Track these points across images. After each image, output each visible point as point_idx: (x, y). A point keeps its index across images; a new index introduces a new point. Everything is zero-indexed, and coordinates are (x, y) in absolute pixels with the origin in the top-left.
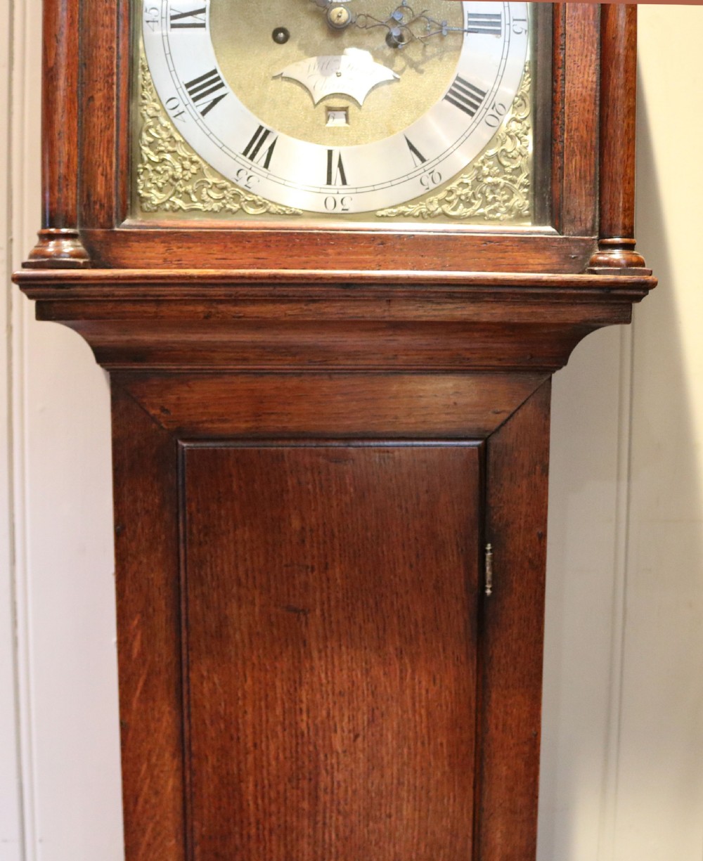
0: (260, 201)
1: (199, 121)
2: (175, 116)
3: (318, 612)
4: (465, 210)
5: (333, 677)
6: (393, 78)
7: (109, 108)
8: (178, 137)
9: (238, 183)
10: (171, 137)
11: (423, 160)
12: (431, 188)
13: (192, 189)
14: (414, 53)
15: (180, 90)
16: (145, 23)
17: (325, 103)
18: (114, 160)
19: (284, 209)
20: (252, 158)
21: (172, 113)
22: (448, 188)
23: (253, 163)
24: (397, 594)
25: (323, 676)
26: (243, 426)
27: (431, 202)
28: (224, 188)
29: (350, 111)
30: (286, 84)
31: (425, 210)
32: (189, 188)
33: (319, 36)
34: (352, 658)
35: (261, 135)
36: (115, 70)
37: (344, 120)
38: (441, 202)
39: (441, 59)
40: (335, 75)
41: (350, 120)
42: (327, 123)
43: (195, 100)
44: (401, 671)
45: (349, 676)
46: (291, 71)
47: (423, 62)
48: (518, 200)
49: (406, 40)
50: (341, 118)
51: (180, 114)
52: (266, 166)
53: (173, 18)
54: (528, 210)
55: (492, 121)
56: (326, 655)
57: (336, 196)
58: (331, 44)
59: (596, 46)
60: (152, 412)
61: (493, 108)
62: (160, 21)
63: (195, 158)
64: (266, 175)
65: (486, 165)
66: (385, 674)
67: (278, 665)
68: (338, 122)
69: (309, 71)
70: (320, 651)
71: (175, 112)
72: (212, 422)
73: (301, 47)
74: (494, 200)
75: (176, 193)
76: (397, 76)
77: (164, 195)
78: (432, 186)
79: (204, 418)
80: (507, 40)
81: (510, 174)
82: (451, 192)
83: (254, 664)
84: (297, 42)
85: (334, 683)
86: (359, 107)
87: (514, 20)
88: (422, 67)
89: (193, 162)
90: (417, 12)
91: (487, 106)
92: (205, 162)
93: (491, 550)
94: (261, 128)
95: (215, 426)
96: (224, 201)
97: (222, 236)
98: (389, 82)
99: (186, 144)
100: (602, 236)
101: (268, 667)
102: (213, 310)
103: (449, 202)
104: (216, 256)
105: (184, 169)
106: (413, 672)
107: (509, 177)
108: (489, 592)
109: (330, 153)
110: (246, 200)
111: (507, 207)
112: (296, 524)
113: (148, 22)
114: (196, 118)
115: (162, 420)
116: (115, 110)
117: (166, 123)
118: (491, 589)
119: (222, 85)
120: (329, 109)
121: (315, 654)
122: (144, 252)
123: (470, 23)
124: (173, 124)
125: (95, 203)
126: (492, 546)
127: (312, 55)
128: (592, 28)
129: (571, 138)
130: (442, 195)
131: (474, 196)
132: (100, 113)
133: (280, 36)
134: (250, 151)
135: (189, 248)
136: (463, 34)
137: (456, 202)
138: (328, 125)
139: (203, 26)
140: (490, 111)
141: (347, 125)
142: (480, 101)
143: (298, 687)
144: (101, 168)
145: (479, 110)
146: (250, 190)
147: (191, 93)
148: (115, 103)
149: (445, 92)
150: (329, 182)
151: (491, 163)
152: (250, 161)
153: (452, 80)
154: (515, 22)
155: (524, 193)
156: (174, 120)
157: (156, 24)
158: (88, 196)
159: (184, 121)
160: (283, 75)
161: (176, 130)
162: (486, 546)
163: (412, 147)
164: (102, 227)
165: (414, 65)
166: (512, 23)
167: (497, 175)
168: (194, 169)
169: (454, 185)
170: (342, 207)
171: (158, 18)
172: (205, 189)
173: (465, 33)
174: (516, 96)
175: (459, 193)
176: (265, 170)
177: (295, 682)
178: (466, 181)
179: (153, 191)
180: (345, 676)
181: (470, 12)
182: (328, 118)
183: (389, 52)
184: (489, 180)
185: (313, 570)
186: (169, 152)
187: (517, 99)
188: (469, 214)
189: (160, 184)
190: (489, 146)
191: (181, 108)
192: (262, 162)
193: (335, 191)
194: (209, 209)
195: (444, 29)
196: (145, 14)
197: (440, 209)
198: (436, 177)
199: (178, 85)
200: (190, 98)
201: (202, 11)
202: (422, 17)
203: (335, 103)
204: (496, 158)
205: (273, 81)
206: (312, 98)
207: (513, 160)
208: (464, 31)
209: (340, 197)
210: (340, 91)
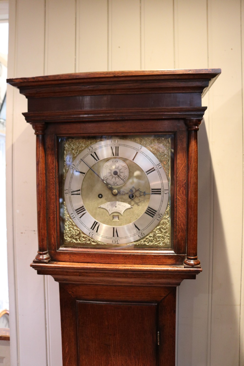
0: (95, 241)
1: (79, 220)
2: (73, 218)
3: (113, 346)
4: (151, 243)
5: (117, 363)
6: (130, 207)
7: (54, 220)
8: (74, 224)
9: (90, 236)
10: (72, 224)
11: (139, 230)
14: (136, 200)
15: (74, 211)
16: (65, 194)
17: (112, 214)
18: (56, 233)
19: (102, 243)
20: (93, 230)
21: (72, 217)
22: (146, 237)
23: (93, 231)
24: (134, 343)
25: (114, 362)
26: (93, 297)
27: (142, 241)
28: (86, 237)
29: (119, 217)
30: (102, 210)
31: (140, 243)
32: (77, 237)
33: (110, 196)
34: (122, 358)
35: (95, 224)
36: (55, 210)
37: (118, 219)
38: (144, 241)
39: (144, 202)
40: (115, 207)
41: (119, 219)
42: (113, 219)
43: (78, 214)
44: (135, 363)
45: (121, 363)
46: (102, 206)
47: (139, 203)
48: (166, 241)
49: (134, 197)
50: (117, 218)
52: (97, 232)
53: (72, 192)
54: (169, 243)
55: (159, 219)
56: (115, 357)
57: (116, 240)
58: (114, 198)
59: (186, 201)
60: (70, 293)
61: (159, 215)
63: (78, 229)
64: (97, 234)
66: (131, 363)
67: (102, 358)
68: (116, 219)
69: (108, 206)
70: (113, 356)
71: (73, 217)
72: (85, 296)
73: (106, 199)
74: (159, 240)
75: (74, 238)
76: (132, 207)
77: (71, 239)
78: (142, 237)
79: (83, 295)
80: (163, 196)
81: (164, 233)
82: (147, 239)
83: (96, 357)
84: (104, 198)
85: (117, 364)
86: (122, 215)
87: (165, 190)
88: (139, 204)
89: (78, 230)
90: (137, 189)
91: (157, 215)
92: (81, 230)
93: (159, 333)
94: (95, 222)
95: (85, 297)
96: (86, 241)
97: (84, 254)
98: (130, 208)
99: (76, 226)
100: (187, 255)
101: (100, 358)
102: (81, 274)
103: (147, 241)
104: (82, 259)
105: (76, 232)
106: (138, 362)
108: (158, 344)
109: (114, 228)
110: (92, 241)
111: (163, 242)
112: (106, 323)
113: (65, 193)
114: (78, 219)
115: (72, 295)
116: (56, 221)
117: (71, 220)
118: (159, 343)
119: (85, 210)
120: (113, 216)
121: (112, 356)
122: (64, 257)
123: (152, 191)
124: (72, 220)
125: (52, 244)
126: (159, 332)
127: (108, 202)
128: (185, 196)
129: (179, 227)
130: (144, 239)
131: (154, 239)
132: (52, 221)
133: (100, 196)
134: (93, 228)
135: (75, 256)
137: (148, 241)
138: (113, 220)
139: (79, 194)
140: (158, 216)
141: (119, 220)
142: (155, 213)
143: (108, 364)
144: (53, 236)
145: (155, 216)
146: (93, 238)
147: (77, 212)
148: (56, 219)
149: (145, 211)
150: (114, 236)
151: (158, 230)
152: (92, 230)
153: (147, 208)
154: (165, 191)
155: (168, 238)
156: (73, 219)
157: (67, 194)
158: (50, 242)
159: (75, 220)
161: (73, 222)
162: (158, 332)
163: (136, 226)
164: (53, 250)
165: (137, 204)
166: (164, 191)
167: (160, 234)
168: (78, 232)
169: (148, 237)
170: (117, 243)
171: (68, 192)
172: (81, 238)
174: (166, 211)
175: (149, 239)
176: (96, 233)
177: (107, 363)
178: (151, 235)
179: (68, 238)
180: (120, 363)
181: (152, 188)
182: (113, 218)
183: (129, 200)
184: (158, 235)
185: (111, 335)
186: (72, 228)
187: (166, 212)
188: (152, 244)
189: (69, 236)
190: (158, 226)
191: (74, 216)
192: (96, 231)
193: (115, 238)
194: (82, 243)
195: (145, 194)
196: (65, 191)
197: (144, 243)
198: (143, 234)
199: (73, 210)
200: (77, 213)
201: (79, 190)
202: (138, 190)
203: (115, 214)
204: (160, 229)
205: (98, 209)
206: (109, 213)
207: (165, 229)
208: (150, 194)
209: (117, 240)
210: (116, 211)
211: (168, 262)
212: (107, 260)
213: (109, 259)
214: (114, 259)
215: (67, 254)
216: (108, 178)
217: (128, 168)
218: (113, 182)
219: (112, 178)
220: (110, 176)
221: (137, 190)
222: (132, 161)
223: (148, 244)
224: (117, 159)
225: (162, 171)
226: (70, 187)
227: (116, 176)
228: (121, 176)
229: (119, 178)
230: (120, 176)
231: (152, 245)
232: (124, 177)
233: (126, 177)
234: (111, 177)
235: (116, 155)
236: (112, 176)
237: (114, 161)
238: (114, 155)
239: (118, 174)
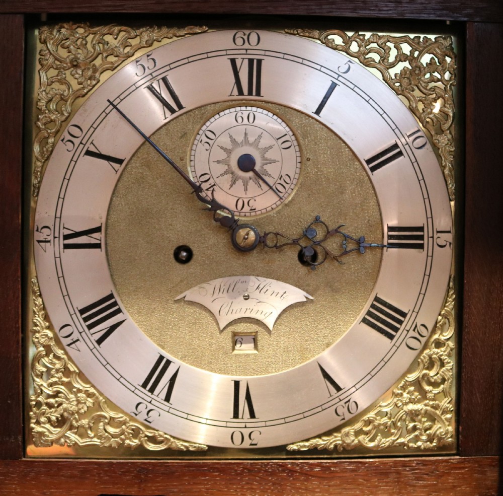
0: (161, 436)
1: (94, 350)
2: (69, 345)
4: (383, 440)
6: (305, 299)
8: (72, 368)
9: (137, 417)
10: (66, 368)
11: (338, 389)
12: (347, 419)
13: (89, 424)
15: (74, 316)
16: (36, 243)
17: (231, 329)
19: (187, 444)
20: (152, 390)
21: (65, 342)
22: (365, 418)
23: (153, 396)
27: (347, 435)
28: (124, 423)
29: (259, 337)
30: (189, 309)
31: (340, 442)
32: (85, 422)
33: (225, 254)
35: (162, 364)
37: (252, 345)
38: (358, 433)
40: (242, 298)
41: (259, 347)
42: (234, 349)
43: (90, 327)
46: (192, 294)
48: (440, 428)
49: (320, 258)
50: (250, 343)
51: (74, 342)
52: (167, 399)
53: (66, 237)
54: (451, 437)
55: (414, 343)
57: (243, 431)
58: (237, 262)
61: (414, 330)
62: (52, 242)
63: (92, 390)
64: (167, 409)
65: (407, 391)
68: (246, 349)
69: (213, 294)
71: (69, 340)
73: (205, 268)
74: (415, 428)
75: (71, 427)
76: (311, 297)
77: (59, 429)
78: (348, 416)
80: (430, 254)
81: (433, 400)
82: (369, 422)
84: (201, 261)
86: (269, 332)
87: (438, 232)
89: (89, 395)
90: (332, 227)
91: (407, 328)
92: (101, 394)
94: (161, 358)
96: (123, 437)
98: (302, 304)
99: (81, 375)
103: (367, 433)
105: (79, 402)
107: (431, 403)
110: (146, 436)
111: (429, 435)
113: (39, 242)
114: (92, 347)
117: (60, 352)
119: (119, 311)
120: (235, 334)
123: (390, 237)
124: (66, 353)
130: (358, 426)
131: (393, 425)
133: (183, 255)
134: (150, 383)
136: (382, 249)
137: (373, 432)
138: (236, 352)
139: (98, 246)
140: (411, 333)
141: (256, 352)
142: (400, 322)
145: (400, 332)
146: (151, 425)
147: (85, 320)
149: (363, 314)
150: (236, 415)
151: (412, 388)
152: (149, 394)
153: (370, 300)
154: (439, 235)
155: (446, 419)
156: (67, 348)
157: (47, 245)
159: (79, 351)
160: (186, 299)
161: (70, 359)
163: (326, 376)
165: (331, 286)
166: (435, 236)
167: (419, 401)
168: (90, 402)
169: (371, 415)
170: (250, 442)
171: (51, 238)
172: (101, 424)
173: (385, 249)
174: (440, 315)
175: (376, 423)
176: (166, 403)
178: (385, 410)
179: (48, 426)
181: (390, 225)
182: (235, 343)
183: (302, 270)
184: (410, 406)
186: (63, 384)
187: (440, 318)
188: (387, 444)
189: (54, 418)
190: (410, 371)
191: (76, 336)
192: (163, 395)
193: (243, 425)
194: (107, 445)
195: (360, 245)
196: (36, 233)
197: (356, 441)
198: (352, 406)
199: (72, 312)
200: (84, 325)
201: (98, 230)
202: (337, 231)
203: (242, 328)
204: (417, 383)
205: (175, 306)
206: (218, 324)
207: (435, 385)
208: (383, 246)
209: (248, 431)
210: (248, 315)
216: (217, 181)
217: (295, 143)
218: (237, 198)
219: (234, 182)
220: (226, 173)
221: (330, 229)
222: (313, 118)
223: (371, 445)
224: (254, 109)
225: (426, 156)
226: (58, 217)
227: (251, 174)
228: (270, 176)
229: (261, 182)
230: (264, 177)
231: (389, 447)
232: (279, 181)
233: (288, 180)
234: (229, 177)
235: (250, 93)
236: (232, 173)
237: (239, 114)
238: (241, 92)
239: (257, 168)
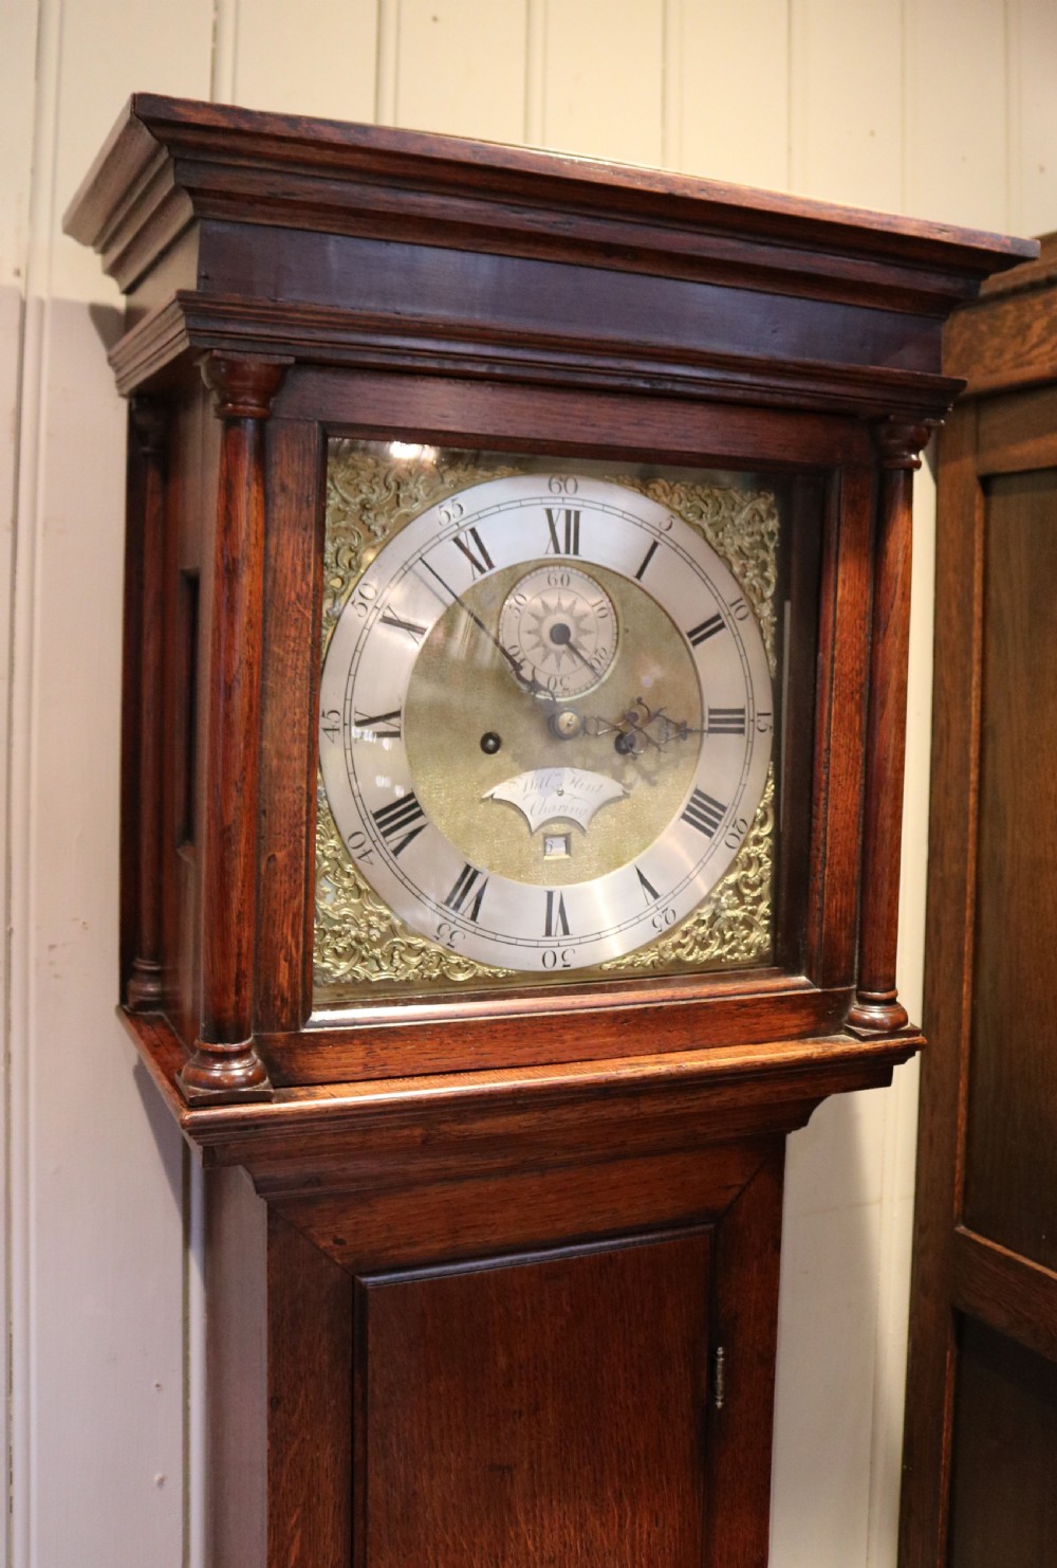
0: (466, 963)
1: (390, 863)
2: (359, 858)
3: (526, 1466)
4: (701, 953)
5: (542, 1543)
6: (621, 794)
7: (296, 870)
8: (363, 886)
9: (439, 941)
10: (356, 885)
11: (656, 895)
12: (664, 930)
13: (382, 954)
14: (646, 759)
15: (367, 822)
16: (323, 732)
17: (543, 830)
18: (301, 939)
19: (495, 970)
20: (456, 908)
21: (356, 853)
22: (683, 928)
23: (456, 915)
24: (617, 1425)
25: (530, 1543)
26: (442, 1245)
27: (665, 948)
28: (425, 949)
29: (573, 839)
30: (499, 808)
31: (657, 958)
32: (377, 952)
33: (536, 742)
34: (565, 1513)
35: (468, 876)
36: (305, 818)
37: (564, 849)
38: (675, 946)
39: (676, 767)
40: (556, 795)
41: (572, 852)
42: (543, 854)
43: (385, 834)
44: (620, 1517)
45: (560, 1536)
46: (501, 791)
47: (655, 772)
48: (758, 936)
49: (639, 743)
50: (561, 846)
51: (366, 854)
52: (474, 917)
53: (359, 724)
54: (768, 946)
55: (733, 841)
56: (535, 1516)
57: (556, 950)
58: (549, 752)
59: (861, 762)
60: (323, 1244)
61: (733, 826)
62: (342, 730)
63: (386, 912)
64: (473, 929)
65: (725, 895)
66: (602, 1525)
67: (476, 1540)
68: (557, 853)
69: (525, 790)
70: (527, 1512)
71: (359, 852)
72: (398, 1247)
73: (516, 758)
74: (732, 938)
75: (361, 959)
76: (627, 791)
77: (345, 964)
78: (666, 927)
79: (388, 1244)
80: (750, 739)
81: (751, 904)
82: (686, 933)
83: (448, 1546)
84: (511, 751)
85: (542, 1548)
86: (583, 830)
87: (758, 715)
88: (656, 778)
89: (381, 917)
91: (727, 824)
92: (397, 916)
93: (723, 1356)
94: (467, 868)
95: (402, 1252)
96: (422, 967)
97: (438, 1030)
98: (619, 799)
99: (374, 894)
100: (860, 988)
101: (465, 1546)
102: (433, 1132)
103: (683, 946)
104: (429, 1056)
105: (371, 927)
106: (634, 1514)
107: (750, 908)
108: (719, 1404)
109: (550, 895)
110: (450, 963)
111: (746, 945)
112: (502, 1361)
113: (326, 730)
114: (387, 858)
115: (335, 1254)
116: (303, 872)
117: (348, 867)
118: (722, 1401)
119: (420, 814)
120: (546, 836)
121: (521, 1518)
122: (339, 1059)
123: (711, 721)
124: (357, 868)
125: (275, 998)
126: (724, 1350)
127: (527, 770)
128: (857, 741)
129: (833, 874)
130: (676, 938)
131: (711, 936)
132: (285, 878)
133: (491, 743)
134: (455, 900)
135: (396, 1048)
136: (702, 736)
137: (691, 944)
138: (545, 857)
139: (396, 734)
140: (731, 830)
141: (567, 857)
142: (719, 817)
143: (500, 1563)
144: (283, 951)
145: (719, 828)
146: (454, 950)
147: (380, 825)
148: (303, 863)
149: (682, 808)
150: (548, 933)
151: (730, 892)
152: (453, 912)
153: (689, 794)
154: (761, 718)
155: (764, 926)
156: (358, 861)
157: (336, 733)
158: (267, 989)
159: (372, 864)
160: (495, 797)
161: (361, 874)
162: (717, 1350)
163: (643, 881)
164: (284, 1029)
165: (649, 778)
166: (756, 720)
167: (736, 907)
168: (384, 926)
169: (688, 924)
170: (563, 963)
171: (340, 725)
172: (397, 952)
173: (705, 734)
174: (759, 808)
175: (694, 934)
176: (472, 922)
177: (497, 1557)
178: (702, 918)
179: (332, 960)
180: (556, 1537)
181: (712, 707)
182: (545, 847)
183: (617, 759)
184: (730, 913)
185: (520, 1416)
187: (759, 811)
188: (705, 957)
189: (340, 950)
190: (729, 871)
191: (368, 846)
192: (469, 913)
193: (556, 944)
194: (403, 978)
195: (683, 730)
196: (322, 720)
197: (673, 956)
198: (670, 915)
199: (364, 816)
200: (378, 832)
201: (397, 714)
202: (657, 715)
203: (556, 828)
204: (736, 887)
205: (482, 806)
206: (529, 825)
207: (753, 887)
208: (702, 732)
209: (562, 949)
210: (561, 814)
211: (788, 1027)
212: (547, 1046)
213: (552, 1041)
214: (577, 1039)
215: (355, 1042)
216: (528, 655)
217: (612, 611)
218: (548, 677)
219: (546, 657)
220: (537, 645)
221: (652, 710)
222: (632, 582)
223: (690, 958)
224: (569, 569)
225: (748, 629)
226: (348, 699)
227: (564, 647)
228: (585, 649)
229: (575, 657)
230: (579, 650)
231: (707, 961)
232: (594, 656)
233: (603, 654)
234: (540, 650)
235: (568, 552)
236: (545, 646)
237: (552, 575)
238: (557, 550)
239: (572, 640)
